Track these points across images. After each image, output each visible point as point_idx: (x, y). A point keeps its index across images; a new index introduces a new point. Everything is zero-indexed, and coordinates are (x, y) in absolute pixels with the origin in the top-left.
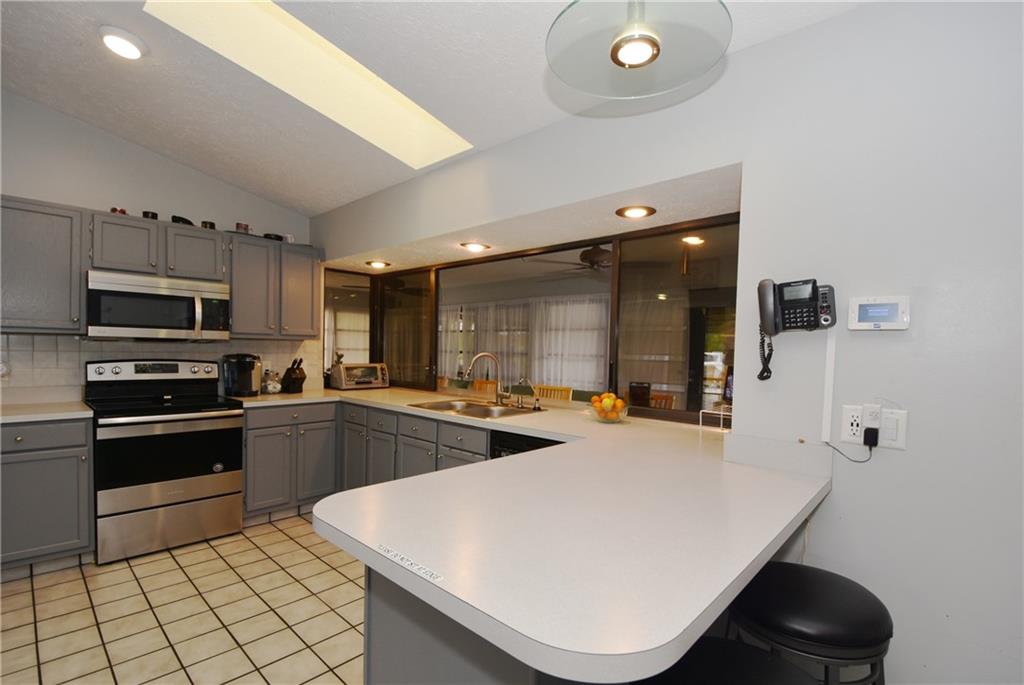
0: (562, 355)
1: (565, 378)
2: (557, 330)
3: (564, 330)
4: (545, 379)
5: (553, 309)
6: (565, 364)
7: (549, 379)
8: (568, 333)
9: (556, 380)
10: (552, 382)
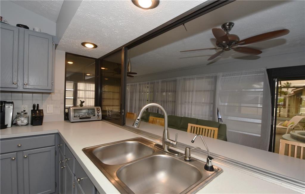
0: (192, 102)
1: (193, 113)
2: (189, 91)
3: (193, 91)
4: (183, 113)
5: (188, 82)
6: (193, 107)
7: (185, 113)
8: (194, 93)
9: (188, 113)
10: (187, 114)
